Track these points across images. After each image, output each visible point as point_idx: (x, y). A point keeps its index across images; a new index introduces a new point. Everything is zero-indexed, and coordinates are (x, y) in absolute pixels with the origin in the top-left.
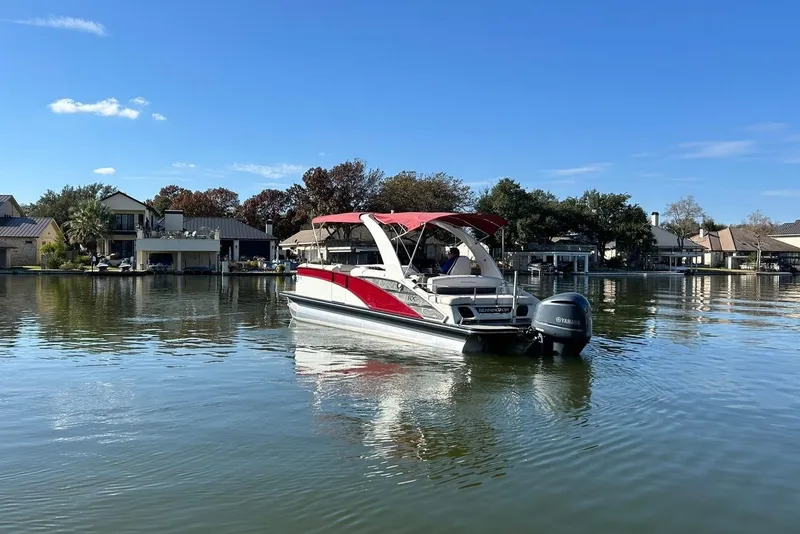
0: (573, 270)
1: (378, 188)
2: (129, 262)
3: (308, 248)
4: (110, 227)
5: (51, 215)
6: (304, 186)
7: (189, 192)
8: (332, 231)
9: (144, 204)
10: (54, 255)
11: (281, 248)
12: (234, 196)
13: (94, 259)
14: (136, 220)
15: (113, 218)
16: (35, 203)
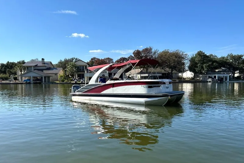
0: (223, 80)
1: (157, 55)
2: (83, 80)
3: (134, 75)
4: (77, 70)
5: (62, 67)
6: (133, 56)
7: (99, 59)
8: (142, 69)
9: (86, 63)
10: (63, 78)
11: (126, 75)
12: (112, 60)
13: (73, 79)
14: (85, 68)
15: (78, 67)
16: (57, 64)
